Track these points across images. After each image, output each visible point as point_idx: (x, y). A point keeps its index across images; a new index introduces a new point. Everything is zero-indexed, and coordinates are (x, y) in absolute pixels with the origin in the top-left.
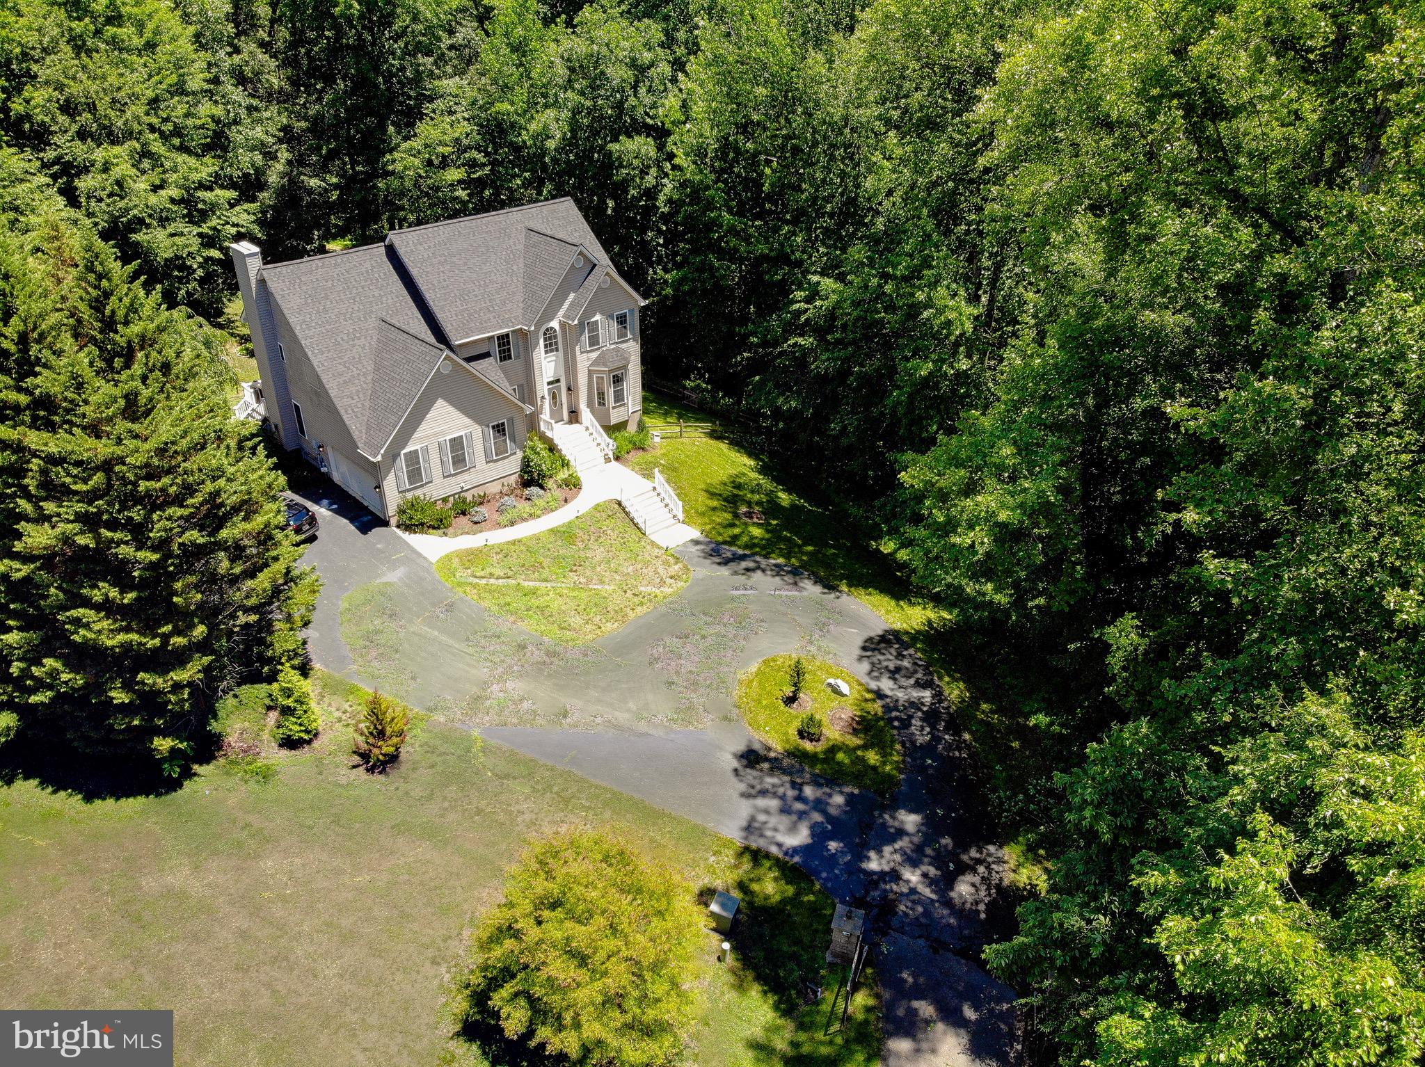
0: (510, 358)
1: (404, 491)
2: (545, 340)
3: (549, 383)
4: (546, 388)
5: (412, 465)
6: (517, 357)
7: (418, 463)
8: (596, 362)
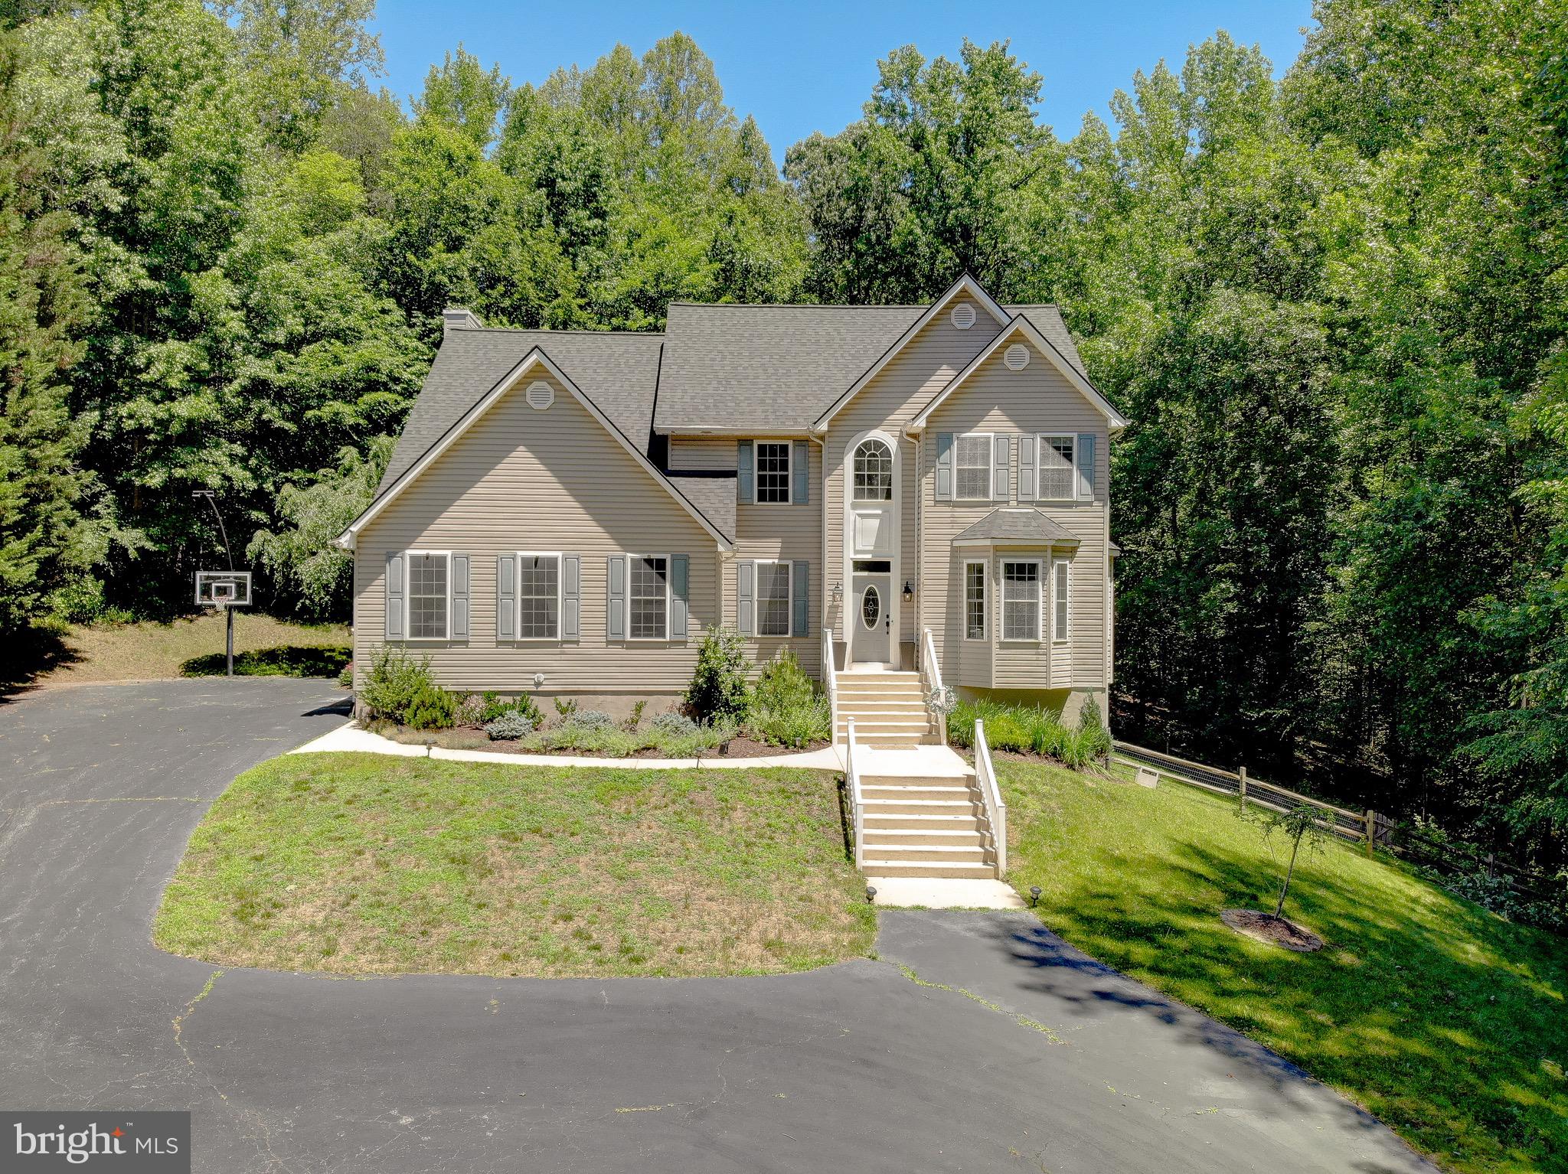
0: (784, 497)
1: (398, 644)
2: (858, 466)
3: (861, 566)
4: (849, 574)
5: (429, 589)
6: (803, 500)
7: (442, 589)
8: (971, 532)
